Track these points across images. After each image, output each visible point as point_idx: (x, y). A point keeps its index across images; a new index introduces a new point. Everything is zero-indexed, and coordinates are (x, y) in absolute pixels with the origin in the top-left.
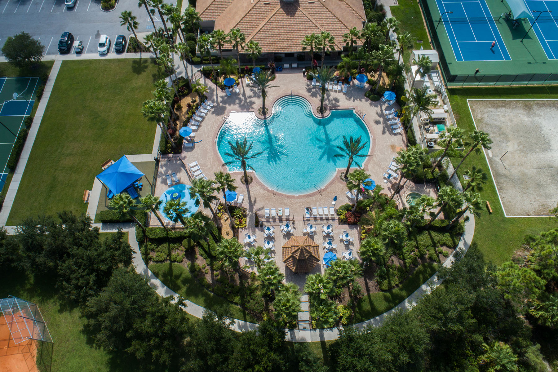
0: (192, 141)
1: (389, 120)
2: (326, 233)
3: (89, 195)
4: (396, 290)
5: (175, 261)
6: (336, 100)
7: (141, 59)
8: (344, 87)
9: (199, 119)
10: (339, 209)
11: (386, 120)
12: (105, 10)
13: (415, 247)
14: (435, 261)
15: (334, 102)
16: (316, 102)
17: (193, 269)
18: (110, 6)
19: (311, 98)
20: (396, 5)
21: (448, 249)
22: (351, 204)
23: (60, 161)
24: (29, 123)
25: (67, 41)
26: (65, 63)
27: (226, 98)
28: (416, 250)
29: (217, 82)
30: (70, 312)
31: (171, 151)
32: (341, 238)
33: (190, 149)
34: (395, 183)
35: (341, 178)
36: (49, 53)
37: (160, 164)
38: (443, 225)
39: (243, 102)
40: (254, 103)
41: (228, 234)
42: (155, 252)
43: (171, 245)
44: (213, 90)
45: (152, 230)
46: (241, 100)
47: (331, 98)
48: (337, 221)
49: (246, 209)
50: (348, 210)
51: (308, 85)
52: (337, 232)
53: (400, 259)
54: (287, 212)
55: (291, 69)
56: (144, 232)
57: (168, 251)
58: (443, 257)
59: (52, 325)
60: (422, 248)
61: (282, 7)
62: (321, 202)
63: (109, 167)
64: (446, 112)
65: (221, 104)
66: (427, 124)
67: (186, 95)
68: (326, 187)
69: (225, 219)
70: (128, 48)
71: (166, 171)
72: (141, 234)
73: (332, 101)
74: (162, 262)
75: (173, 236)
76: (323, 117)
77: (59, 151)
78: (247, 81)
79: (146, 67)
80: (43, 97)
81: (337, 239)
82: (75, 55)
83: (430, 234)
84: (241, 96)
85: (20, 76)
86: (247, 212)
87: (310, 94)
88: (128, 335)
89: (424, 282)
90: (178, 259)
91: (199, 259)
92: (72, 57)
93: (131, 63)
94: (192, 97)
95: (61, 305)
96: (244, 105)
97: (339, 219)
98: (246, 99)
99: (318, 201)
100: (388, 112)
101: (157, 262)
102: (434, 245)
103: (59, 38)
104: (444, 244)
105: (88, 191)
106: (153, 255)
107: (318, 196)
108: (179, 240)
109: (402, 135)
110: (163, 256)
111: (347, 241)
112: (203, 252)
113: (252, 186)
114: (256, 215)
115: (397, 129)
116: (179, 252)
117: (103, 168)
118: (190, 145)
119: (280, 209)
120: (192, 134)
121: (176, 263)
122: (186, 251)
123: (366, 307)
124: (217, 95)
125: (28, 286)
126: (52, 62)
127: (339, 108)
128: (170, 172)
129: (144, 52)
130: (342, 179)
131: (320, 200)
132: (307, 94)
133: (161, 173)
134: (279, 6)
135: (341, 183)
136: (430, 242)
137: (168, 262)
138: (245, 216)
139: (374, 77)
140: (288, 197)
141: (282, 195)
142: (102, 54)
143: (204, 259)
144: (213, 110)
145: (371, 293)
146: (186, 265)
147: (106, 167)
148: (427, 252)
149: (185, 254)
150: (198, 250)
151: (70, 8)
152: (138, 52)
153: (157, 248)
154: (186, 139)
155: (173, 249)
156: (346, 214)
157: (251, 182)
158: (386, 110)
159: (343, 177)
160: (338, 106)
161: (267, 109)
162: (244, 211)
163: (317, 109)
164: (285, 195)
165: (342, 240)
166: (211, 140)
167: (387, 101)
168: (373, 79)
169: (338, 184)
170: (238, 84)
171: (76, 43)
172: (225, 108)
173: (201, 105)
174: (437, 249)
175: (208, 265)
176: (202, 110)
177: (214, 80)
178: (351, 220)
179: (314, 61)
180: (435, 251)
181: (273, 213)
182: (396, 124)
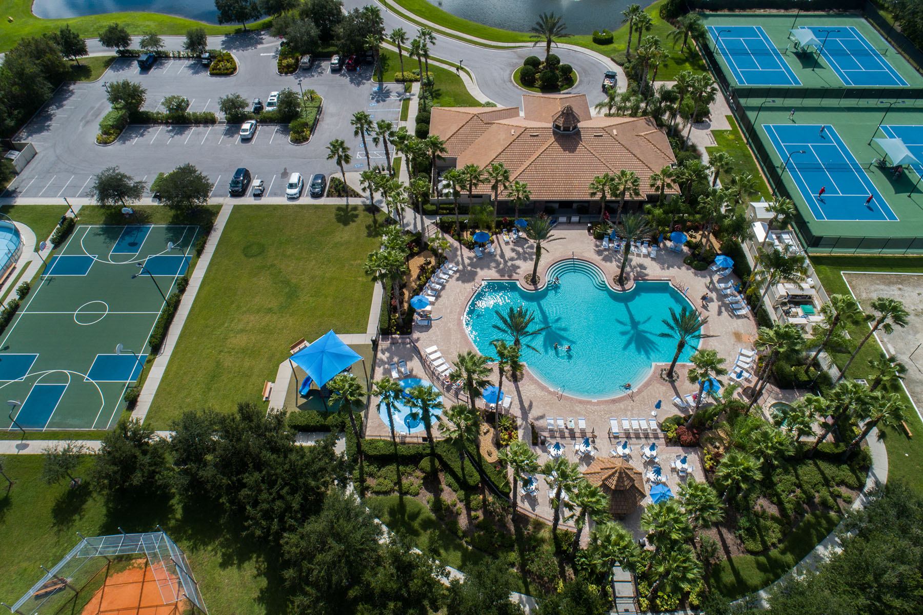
0: (426, 316)
1: (726, 296)
2: (648, 458)
3: (271, 388)
4: (774, 553)
5: (407, 493)
6: (642, 267)
7: (347, 205)
8: (653, 251)
9: (438, 287)
10: (664, 422)
11: (722, 297)
12: (295, 143)
13: (795, 484)
14: (831, 508)
15: (638, 269)
16: (613, 268)
17: (438, 506)
18: (303, 138)
19: (603, 263)
20: (713, 145)
21: (849, 490)
22: (683, 415)
23: (227, 339)
24: (183, 286)
25: (243, 181)
26: (236, 208)
27: (475, 260)
28: (798, 491)
29: (461, 238)
30: (239, 567)
31: (396, 330)
32: (673, 466)
33: (424, 329)
34: (749, 388)
35: (661, 377)
36: (215, 196)
37: (380, 348)
38: (836, 451)
39: (501, 266)
40: (519, 267)
41: (490, 454)
42: (374, 477)
43: (401, 468)
44: (456, 249)
45: (372, 442)
46: (498, 264)
47: (633, 263)
48: (662, 441)
49: (516, 417)
50: (679, 424)
51: (597, 246)
52: (664, 457)
53: (772, 503)
54: (582, 424)
55: (569, 224)
56: (359, 445)
57: (396, 477)
58: (843, 503)
59: (208, 587)
60: (806, 487)
61: (556, 140)
62: (634, 412)
63: (300, 350)
64: (813, 287)
65: (469, 268)
66: (784, 304)
67: (418, 254)
68: (639, 389)
69: (485, 431)
70: (329, 191)
71: (390, 358)
72: (355, 448)
73: (635, 267)
74: (386, 493)
75: (405, 453)
76: (624, 290)
77: (226, 325)
78: (505, 237)
79: (356, 216)
80: (204, 251)
81: (666, 469)
82: (253, 198)
83: (816, 465)
84: (498, 257)
85: (171, 223)
86: (519, 422)
87: (601, 257)
88: (352, 593)
89: (820, 541)
90: (413, 489)
91: (445, 492)
92: (248, 200)
93: (334, 210)
94: (426, 257)
95: (224, 555)
96: (503, 269)
97: (666, 437)
98: (506, 262)
99: (629, 410)
100: (722, 285)
101: (378, 493)
102: (827, 482)
103: (231, 177)
104: (842, 483)
105: (270, 384)
106: (370, 482)
107: (629, 403)
108: (413, 459)
109: (748, 318)
110: (388, 484)
111: (684, 471)
112: (451, 480)
113: (523, 384)
114: (533, 427)
115: (740, 309)
116: (413, 480)
117: (292, 352)
118: (425, 323)
119: (570, 419)
120: (428, 308)
121: (409, 496)
122: (424, 479)
123: (728, 578)
124: (462, 255)
125: (172, 523)
126: (219, 207)
127: (646, 278)
128: (396, 359)
129: (351, 196)
130: (664, 379)
131: (633, 409)
132: (597, 259)
133: (382, 360)
134: (553, 139)
135: (663, 385)
136: (819, 477)
137: (397, 494)
138: (516, 428)
139: (695, 238)
140: (581, 402)
141: (572, 399)
142: (292, 198)
143: (454, 491)
144: (458, 275)
145: (733, 556)
146: (424, 501)
147: (296, 349)
148: (817, 495)
149: (423, 484)
150: (444, 478)
151: (246, 140)
152: (343, 197)
153: (378, 471)
154: (419, 314)
155: (403, 474)
156: (676, 430)
157: (521, 379)
158: (719, 282)
159: (664, 376)
160: (647, 275)
161: (538, 277)
162: (514, 421)
163: (614, 279)
164: (577, 399)
165: (674, 470)
166: (456, 317)
167: (719, 270)
168: (694, 240)
169: (658, 385)
170: (492, 242)
171: (256, 183)
172: (475, 273)
173: (439, 268)
174: (831, 489)
175: (461, 501)
176: (441, 275)
177: (456, 237)
178: (688, 437)
179: (605, 214)
180: (830, 492)
181: (561, 423)
182: (737, 303)
